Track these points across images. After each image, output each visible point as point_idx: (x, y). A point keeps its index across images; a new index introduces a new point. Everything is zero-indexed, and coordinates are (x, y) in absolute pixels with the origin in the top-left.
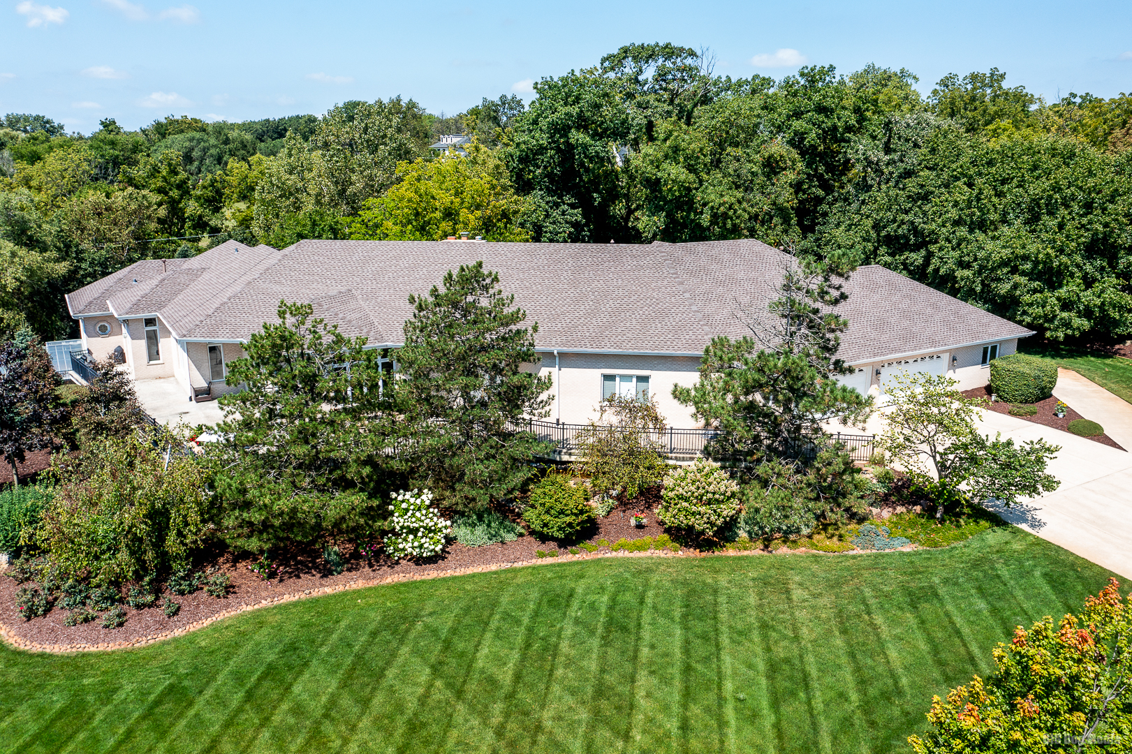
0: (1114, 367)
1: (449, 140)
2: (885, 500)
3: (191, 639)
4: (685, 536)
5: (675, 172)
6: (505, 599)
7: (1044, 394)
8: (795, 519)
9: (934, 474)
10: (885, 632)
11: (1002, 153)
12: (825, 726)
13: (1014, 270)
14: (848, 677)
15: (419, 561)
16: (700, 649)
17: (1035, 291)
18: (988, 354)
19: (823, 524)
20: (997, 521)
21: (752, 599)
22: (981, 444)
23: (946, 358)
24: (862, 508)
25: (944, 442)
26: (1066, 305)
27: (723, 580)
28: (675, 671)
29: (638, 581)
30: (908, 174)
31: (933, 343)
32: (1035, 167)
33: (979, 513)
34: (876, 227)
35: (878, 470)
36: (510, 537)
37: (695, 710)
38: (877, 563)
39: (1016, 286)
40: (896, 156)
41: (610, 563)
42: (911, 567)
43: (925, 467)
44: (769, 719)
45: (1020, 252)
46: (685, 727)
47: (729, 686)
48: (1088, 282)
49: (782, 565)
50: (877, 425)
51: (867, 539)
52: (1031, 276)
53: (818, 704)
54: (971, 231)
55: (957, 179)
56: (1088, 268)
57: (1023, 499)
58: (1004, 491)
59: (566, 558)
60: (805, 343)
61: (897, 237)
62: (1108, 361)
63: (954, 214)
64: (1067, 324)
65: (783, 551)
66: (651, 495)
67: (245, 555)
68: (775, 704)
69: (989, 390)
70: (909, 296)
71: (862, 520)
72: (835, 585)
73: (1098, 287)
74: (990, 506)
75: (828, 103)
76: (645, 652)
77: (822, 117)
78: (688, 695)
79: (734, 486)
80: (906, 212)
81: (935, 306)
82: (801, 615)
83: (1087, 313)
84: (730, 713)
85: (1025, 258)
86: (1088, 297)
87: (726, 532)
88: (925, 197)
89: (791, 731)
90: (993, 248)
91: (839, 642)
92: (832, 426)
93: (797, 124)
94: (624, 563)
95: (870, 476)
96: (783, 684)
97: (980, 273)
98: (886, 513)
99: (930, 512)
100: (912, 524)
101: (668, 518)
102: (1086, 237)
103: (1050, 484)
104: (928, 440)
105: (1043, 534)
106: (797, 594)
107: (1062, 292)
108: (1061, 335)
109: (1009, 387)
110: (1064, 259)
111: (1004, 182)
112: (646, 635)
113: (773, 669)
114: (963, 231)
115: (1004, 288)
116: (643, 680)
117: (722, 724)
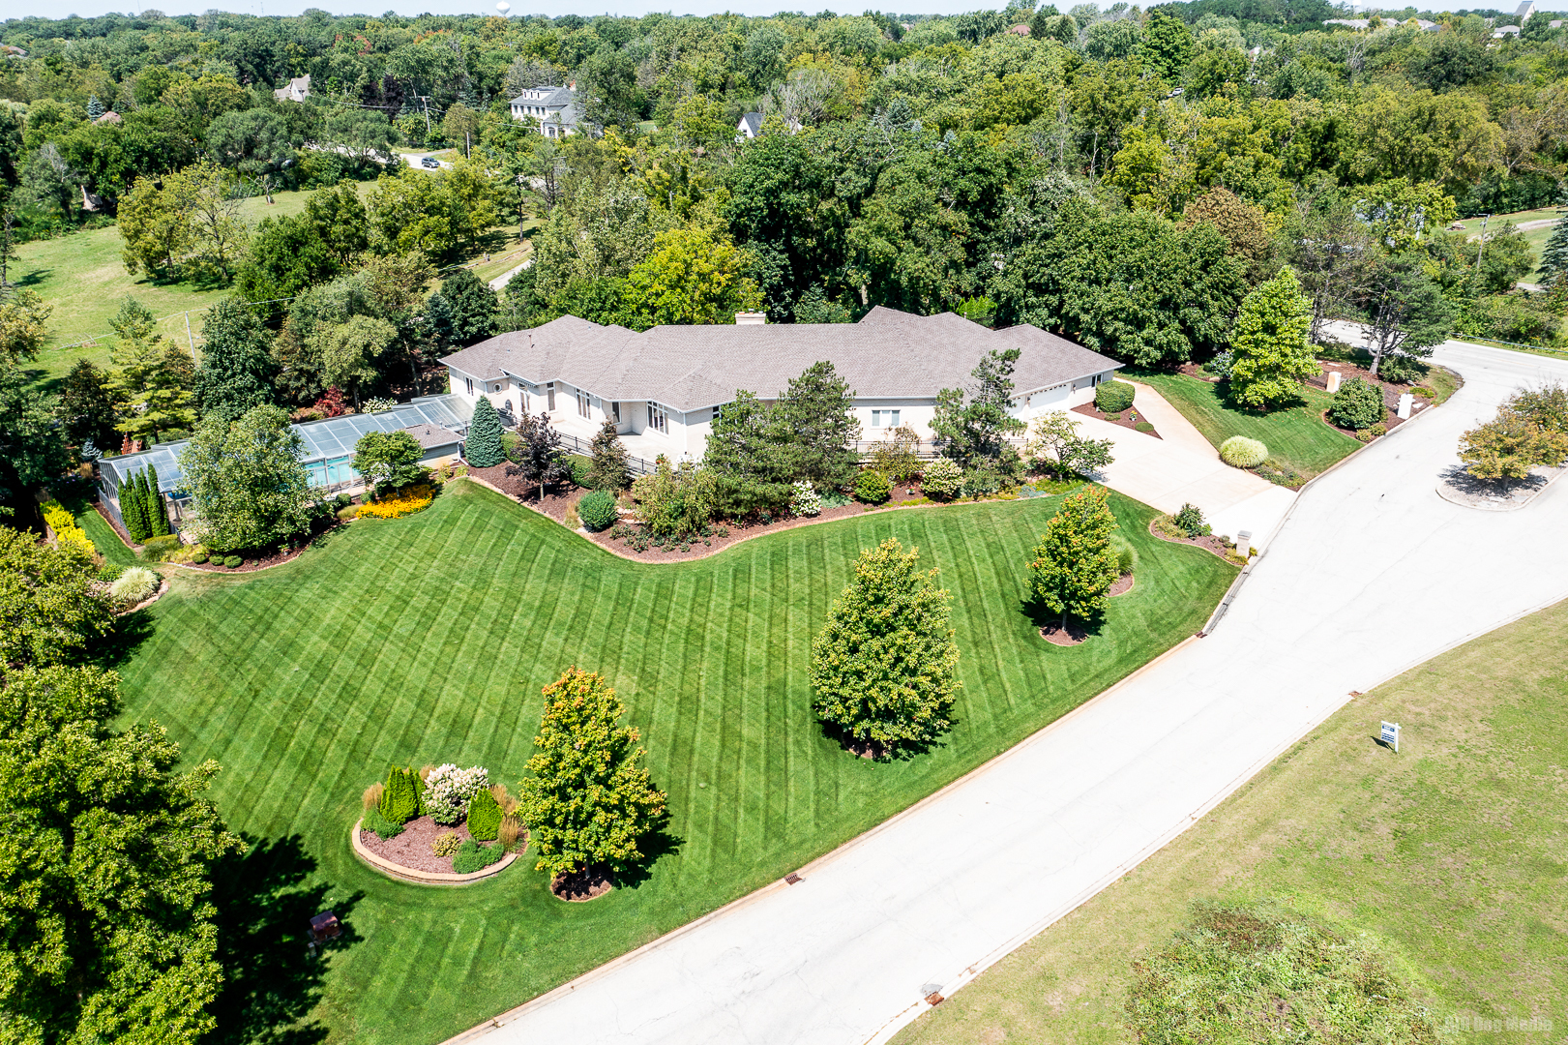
0: (1175, 382)
1: (535, 95)
2: (1032, 473)
3: (725, 553)
4: (937, 496)
5: (880, 244)
6: (859, 530)
7: (1127, 406)
8: (989, 486)
9: (1057, 459)
10: (1034, 530)
11: (1112, 226)
12: (1011, 562)
13: (1116, 318)
14: (1019, 545)
15: (808, 516)
16: (956, 542)
17: (1129, 333)
18: (1095, 380)
19: (1004, 486)
20: (1086, 479)
21: (974, 522)
22: (1079, 443)
23: (1069, 386)
24: (1021, 476)
25: (1061, 443)
26: (1148, 342)
27: (959, 515)
28: (948, 549)
29: (919, 518)
30: (1046, 236)
31: (1061, 378)
32: (1132, 240)
33: (1078, 476)
34: (1026, 276)
35: (1030, 458)
36: (847, 503)
37: (960, 560)
38: (1030, 504)
39: (1116, 330)
40: (1038, 218)
41: (902, 512)
42: (1046, 504)
43: (1051, 455)
44: (990, 561)
45: (1119, 306)
46: (957, 565)
47: (971, 552)
48: (1161, 326)
49: (985, 507)
50: (1029, 435)
51: (1026, 493)
52: (1125, 321)
53: (1008, 555)
54: (1090, 285)
55: (1081, 244)
56: (1161, 316)
57: (1098, 468)
58: (1089, 466)
59: (878, 511)
60: (992, 395)
61: (1040, 285)
62: (1174, 378)
63: (1078, 273)
64: (1147, 355)
65: (985, 501)
66: (916, 478)
67: (734, 516)
68: (991, 556)
69: (1095, 404)
70: (1046, 346)
71: (1022, 483)
72: (1011, 514)
73: (1166, 330)
74: (1083, 473)
75: (987, 165)
76: (933, 544)
77: (981, 177)
78: (955, 557)
79: (960, 470)
80: (1047, 266)
81: (1063, 351)
82: (997, 526)
83: (1160, 347)
84: (974, 560)
85: (1122, 310)
86: (1161, 337)
87: (956, 494)
88: (1060, 256)
89: (998, 563)
90: (1103, 300)
91: (1015, 534)
92: (1007, 436)
93: (963, 183)
94: (908, 511)
95: (1025, 460)
96: (993, 550)
97: (1095, 317)
98: (1035, 480)
99: (1055, 478)
100: (1047, 484)
101: (928, 488)
102: (1158, 298)
103: (1111, 460)
104: (1054, 442)
105: (1107, 484)
106: (994, 519)
107: (1145, 333)
108: (1144, 362)
109: (1106, 402)
110: (1146, 313)
111: (1112, 248)
112: (931, 537)
113: (988, 546)
114: (1084, 286)
115: (1109, 330)
116: (935, 552)
117: (972, 564)
